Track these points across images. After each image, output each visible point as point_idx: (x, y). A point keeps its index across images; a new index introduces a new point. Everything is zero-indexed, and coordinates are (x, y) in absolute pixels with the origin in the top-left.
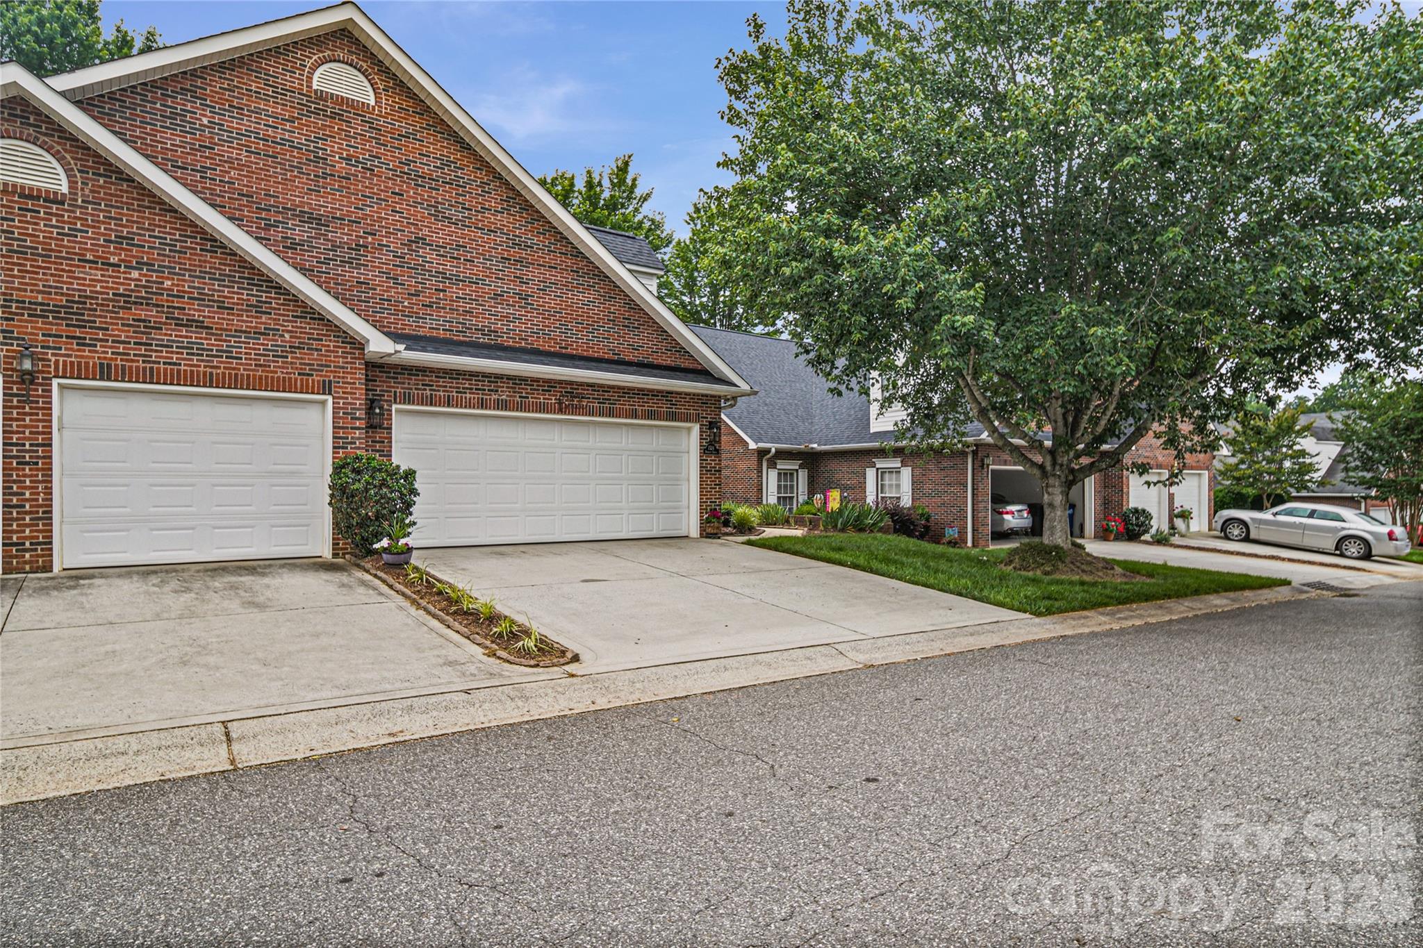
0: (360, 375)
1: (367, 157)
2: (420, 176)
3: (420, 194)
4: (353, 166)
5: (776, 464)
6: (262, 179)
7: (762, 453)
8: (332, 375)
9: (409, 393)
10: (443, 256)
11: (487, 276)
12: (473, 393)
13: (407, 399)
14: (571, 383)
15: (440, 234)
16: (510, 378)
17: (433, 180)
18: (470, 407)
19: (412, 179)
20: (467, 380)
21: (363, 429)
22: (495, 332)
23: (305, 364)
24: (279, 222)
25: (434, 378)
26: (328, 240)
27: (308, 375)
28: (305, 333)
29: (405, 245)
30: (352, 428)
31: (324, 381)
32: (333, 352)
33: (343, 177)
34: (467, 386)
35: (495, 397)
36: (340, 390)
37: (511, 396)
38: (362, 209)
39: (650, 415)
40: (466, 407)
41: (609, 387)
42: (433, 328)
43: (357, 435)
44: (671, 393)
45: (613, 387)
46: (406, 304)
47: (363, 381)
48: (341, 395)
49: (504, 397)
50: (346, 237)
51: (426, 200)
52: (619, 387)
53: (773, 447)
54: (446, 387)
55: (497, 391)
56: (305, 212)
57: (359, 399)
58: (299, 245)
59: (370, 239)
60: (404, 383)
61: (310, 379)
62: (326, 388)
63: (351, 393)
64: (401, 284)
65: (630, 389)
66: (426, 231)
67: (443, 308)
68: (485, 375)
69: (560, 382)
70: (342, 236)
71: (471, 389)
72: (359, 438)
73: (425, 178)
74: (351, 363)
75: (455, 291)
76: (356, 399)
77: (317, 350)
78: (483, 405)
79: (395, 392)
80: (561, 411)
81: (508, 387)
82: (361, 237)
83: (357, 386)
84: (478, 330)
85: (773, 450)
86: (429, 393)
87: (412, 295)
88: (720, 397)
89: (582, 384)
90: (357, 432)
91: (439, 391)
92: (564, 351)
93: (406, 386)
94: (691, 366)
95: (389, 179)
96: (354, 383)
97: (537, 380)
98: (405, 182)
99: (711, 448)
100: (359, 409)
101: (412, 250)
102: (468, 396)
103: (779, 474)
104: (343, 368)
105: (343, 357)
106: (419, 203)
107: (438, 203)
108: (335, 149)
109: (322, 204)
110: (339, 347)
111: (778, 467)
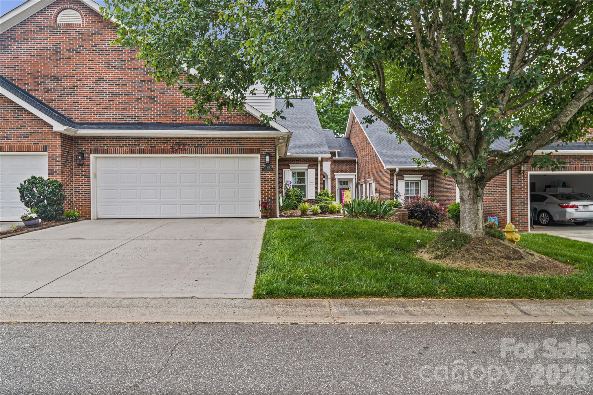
0: (59, 142)
1: (78, 47)
2: (101, 50)
3: (101, 59)
4: (72, 52)
5: (404, 177)
6: (36, 66)
7: (392, 171)
8: (47, 143)
9: (97, 149)
10: (112, 85)
11: (133, 91)
12: (127, 147)
13: (97, 152)
14: (179, 138)
15: (111, 75)
16: (145, 138)
17: (107, 51)
18: (126, 153)
19: (97, 52)
20: (124, 141)
21: (60, 165)
22: (137, 117)
23: (36, 139)
24: (42, 82)
25: (108, 141)
26: (61, 86)
27: (37, 144)
28: (36, 126)
29: (94, 82)
30: (55, 165)
31: (44, 146)
32: (47, 133)
33: (68, 58)
34: (124, 143)
35: (138, 148)
36: (50, 149)
37: (146, 147)
38: (75, 70)
39: (227, 151)
40: (124, 153)
41: (201, 138)
42: (108, 119)
43: (58, 168)
44: (241, 138)
45: (203, 138)
46: (95, 109)
47: (60, 145)
48: (51, 151)
49: (143, 148)
50: (68, 84)
51: (104, 61)
52: (207, 138)
53: (397, 168)
54: (114, 145)
55: (139, 145)
56: (52, 76)
57: (58, 153)
58: (50, 90)
59: (79, 83)
60: (94, 145)
61: (38, 145)
62: (44, 149)
63: (55, 150)
64: (92, 100)
65: (213, 138)
66: (104, 75)
67: (112, 109)
68: (133, 138)
69: (173, 138)
70: (67, 83)
71: (126, 145)
72: (58, 170)
73: (103, 50)
74: (55, 137)
75: (117, 100)
77: (40, 133)
78: (132, 152)
79: (91, 149)
80: (173, 152)
81: (145, 143)
82: (75, 82)
83: (58, 147)
84: (129, 117)
85: (397, 170)
86: (106, 148)
87: (98, 104)
88: (274, 138)
89: (185, 138)
91: (111, 147)
92: (174, 122)
93: (96, 146)
94: (254, 123)
95: (87, 54)
96: (56, 146)
97: (160, 138)
98: (94, 54)
99: (268, 167)
100: (58, 157)
101: (97, 84)
102: (125, 148)
103: (406, 183)
104: (51, 139)
105: (51, 135)
106: (101, 63)
107: (109, 61)
108: (64, 47)
109: (58, 72)
110: (50, 131)
111: (405, 179)
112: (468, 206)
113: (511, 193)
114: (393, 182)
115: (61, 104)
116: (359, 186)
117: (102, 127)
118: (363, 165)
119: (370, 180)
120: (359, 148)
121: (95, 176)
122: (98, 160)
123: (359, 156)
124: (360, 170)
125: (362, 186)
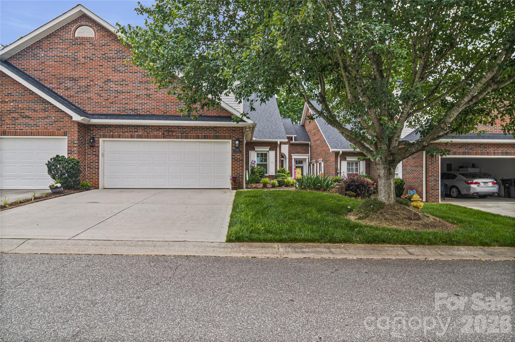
0: (76, 129)
1: (91, 55)
2: (109, 58)
3: (109, 64)
4: (86, 59)
6: (58, 69)
8: (67, 129)
9: (105, 134)
10: (117, 85)
11: (133, 90)
12: (128, 133)
13: (104, 136)
14: (168, 126)
15: (116, 77)
16: (142, 126)
17: (114, 58)
18: (127, 138)
19: (106, 60)
20: (126, 128)
21: (77, 147)
22: (136, 110)
23: (58, 127)
24: (63, 82)
25: (114, 128)
26: (78, 85)
27: (60, 130)
28: (59, 116)
29: (104, 83)
30: (73, 147)
31: (64, 132)
32: (67, 122)
33: (83, 64)
34: (126, 130)
35: (136, 134)
36: (70, 134)
37: (143, 133)
38: (89, 73)
39: (205, 137)
40: (125, 138)
41: (186, 127)
42: (113, 111)
43: (75, 149)
44: (216, 127)
45: (188, 127)
46: (104, 103)
47: (77, 131)
48: (70, 136)
49: (140, 134)
50: (84, 84)
51: (111, 66)
52: (190, 127)
53: (341, 151)
54: (118, 131)
55: (138, 131)
56: (71, 77)
57: (76, 137)
58: (69, 88)
59: (91, 83)
60: (103, 131)
61: (60, 131)
62: (65, 134)
63: (73, 135)
64: (102, 97)
65: (195, 127)
66: (111, 77)
67: (117, 103)
68: (133, 126)
69: (164, 126)
70: (83, 83)
71: (128, 131)
72: (76, 150)
73: (111, 58)
74: (73, 125)
75: (121, 96)
76: (75, 137)
77: (62, 121)
78: (132, 137)
79: (100, 134)
80: (164, 138)
81: (142, 130)
82: (88, 83)
83: (75, 132)
84: (130, 110)
85: (341, 152)
86: (112, 134)
87: (106, 100)
89: (173, 127)
90: (75, 148)
91: (115, 133)
92: (165, 114)
93: (104, 132)
94: (227, 115)
95: (98, 61)
96: (74, 132)
97: (154, 126)
98: (104, 61)
99: (237, 150)
100: (76, 140)
101: (106, 84)
102: (126, 134)
104: (70, 127)
105: (70, 123)
106: (109, 67)
107: (115, 66)
108: (81, 55)
109: (76, 74)
110: (69, 120)
111: (347, 160)
112: (383, 181)
113: (426, 172)
114: (337, 162)
115: (77, 99)
116: (312, 165)
117: (109, 117)
118: (314, 148)
119: (320, 160)
120: (312, 134)
121: (103, 156)
122: (105, 142)
123: (312, 141)
124: (312, 151)
125: (313, 165)
